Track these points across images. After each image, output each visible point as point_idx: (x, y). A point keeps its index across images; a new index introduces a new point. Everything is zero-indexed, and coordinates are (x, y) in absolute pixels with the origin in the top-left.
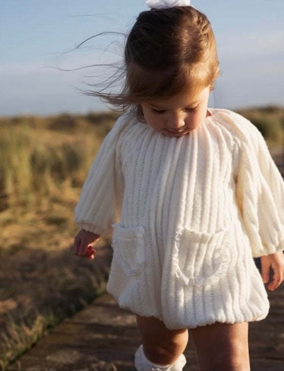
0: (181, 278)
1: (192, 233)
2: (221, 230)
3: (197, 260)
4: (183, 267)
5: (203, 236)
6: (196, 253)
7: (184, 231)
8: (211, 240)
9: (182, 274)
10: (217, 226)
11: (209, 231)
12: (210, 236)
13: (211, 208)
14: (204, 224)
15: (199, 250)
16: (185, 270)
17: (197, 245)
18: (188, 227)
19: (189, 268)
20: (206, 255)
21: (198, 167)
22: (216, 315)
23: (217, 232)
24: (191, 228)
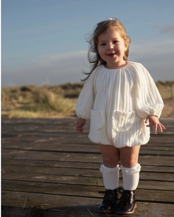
0: (116, 129)
1: (119, 112)
2: (131, 111)
3: (121, 122)
4: (116, 125)
5: (123, 113)
6: (121, 119)
7: (116, 112)
8: (126, 115)
9: (116, 128)
10: (129, 109)
11: (126, 111)
12: (126, 113)
13: (126, 103)
14: (124, 109)
15: (122, 119)
16: (117, 126)
17: (121, 116)
18: (118, 110)
19: (118, 125)
20: (125, 120)
21: (121, 87)
22: (126, 143)
23: (129, 111)
24: (119, 110)
